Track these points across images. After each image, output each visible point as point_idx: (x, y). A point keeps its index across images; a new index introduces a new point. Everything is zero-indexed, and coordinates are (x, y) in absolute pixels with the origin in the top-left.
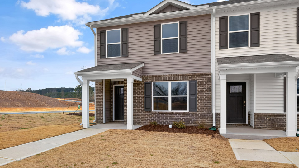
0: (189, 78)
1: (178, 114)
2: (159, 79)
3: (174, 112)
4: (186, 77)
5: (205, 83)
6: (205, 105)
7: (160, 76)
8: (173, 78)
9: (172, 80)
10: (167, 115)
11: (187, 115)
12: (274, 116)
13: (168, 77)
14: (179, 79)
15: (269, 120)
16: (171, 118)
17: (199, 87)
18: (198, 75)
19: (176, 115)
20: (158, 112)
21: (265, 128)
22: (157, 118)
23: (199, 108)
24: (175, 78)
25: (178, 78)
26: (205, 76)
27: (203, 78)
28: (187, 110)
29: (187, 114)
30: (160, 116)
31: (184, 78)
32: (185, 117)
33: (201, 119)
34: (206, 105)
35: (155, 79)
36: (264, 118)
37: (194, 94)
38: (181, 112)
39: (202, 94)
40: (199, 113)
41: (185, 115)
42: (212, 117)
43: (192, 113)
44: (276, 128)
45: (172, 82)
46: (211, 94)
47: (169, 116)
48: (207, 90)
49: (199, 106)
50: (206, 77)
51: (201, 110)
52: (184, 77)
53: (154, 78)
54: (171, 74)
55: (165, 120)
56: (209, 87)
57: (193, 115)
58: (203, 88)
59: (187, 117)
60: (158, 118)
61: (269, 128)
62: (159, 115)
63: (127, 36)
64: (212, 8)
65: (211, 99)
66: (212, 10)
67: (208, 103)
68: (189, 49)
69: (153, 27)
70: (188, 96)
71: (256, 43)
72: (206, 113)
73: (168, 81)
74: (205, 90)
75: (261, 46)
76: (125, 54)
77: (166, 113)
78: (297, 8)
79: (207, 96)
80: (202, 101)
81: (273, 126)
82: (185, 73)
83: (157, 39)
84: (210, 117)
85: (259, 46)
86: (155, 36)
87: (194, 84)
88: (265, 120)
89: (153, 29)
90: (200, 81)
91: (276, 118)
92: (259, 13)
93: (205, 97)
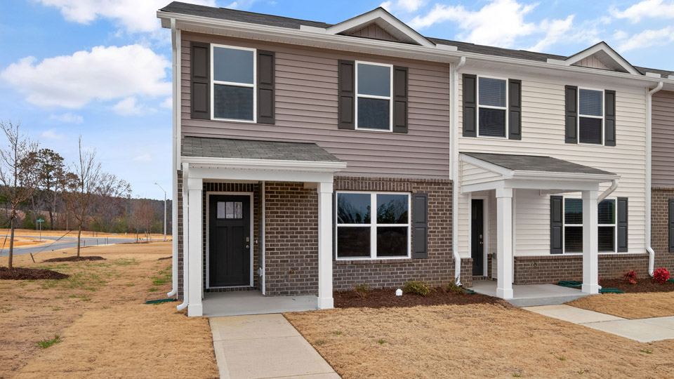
0: (414, 188)
1: (393, 263)
2: (352, 185)
3: (384, 260)
4: (407, 184)
5: (442, 200)
6: (441, 243)
7: (355, 180)
8: (383, 186)
9: (376, 191)
10: (369, 267)
11: (409, 265)
12: (541, 260)
13: (373, 183)
14: (394, 189)
15: (535, 268)
16: (377, 274)
17: (431, 207)
18: (429, 183)
19: (389, 266)
20: (352, 262)
21: (530, 281)
22: (348, 275)
23: (431, 250)
24: (387, 185)
25: (394, 186)
26: (441, 186)
27: (438, 188)
28: (406, 254)
29: (409, 263)
30: (354, 271)
31: (404, 186)
32: (405, 269)
33: (434, 272)
34: (443, 243)
35: (345, 185)
36: (529, 265)
37: (420, 223)
38: (398, 260)
39: (436, 221)
40: (430, 261)
41: (405, 266)
42: (454, 267)
43: (419, 262)
44: (543, 281)
45: (377, 195)
46: (451, 221)
47: (374, 270)
48: (444, 214)
49: (431, 247)
50: (443, 189)
51: (435, 254)
52: (404, 184)
53: (341, 182)
54: (379, 176)
55: (365, 278)
56: (448, 208)
57: (420, 265)
58: (438, 210)
59: (409, 269)
60: (351, 275)
61: (534, 281)
62: (351, 267)
63: (272, 71)
64: (461, 53)
65: (451, 231)
66: (460, 57)
67: (446, 239)
68: (410, 127)
69: (336, 63)
70: (409, 225)
71: (516, 134)
72: (442, 261)
73: (373, 190)
74: (442, 214)
75: (523, 140)
76: (267, 117)
77: (368, 264)
78: (566, 86)
79: (445, 226)
80: (435, 236)
81: (539, 278)
82: (406, 177)
83: (345, 93)
84: (450, 268)
85: (520, 139)
86: (340, 84)
87: (421, 200)
88: (530, 268)
89: (336, 69)
90: (433, 196)
91: (543, 264)
92: (521, 81)
93: (442, 228)
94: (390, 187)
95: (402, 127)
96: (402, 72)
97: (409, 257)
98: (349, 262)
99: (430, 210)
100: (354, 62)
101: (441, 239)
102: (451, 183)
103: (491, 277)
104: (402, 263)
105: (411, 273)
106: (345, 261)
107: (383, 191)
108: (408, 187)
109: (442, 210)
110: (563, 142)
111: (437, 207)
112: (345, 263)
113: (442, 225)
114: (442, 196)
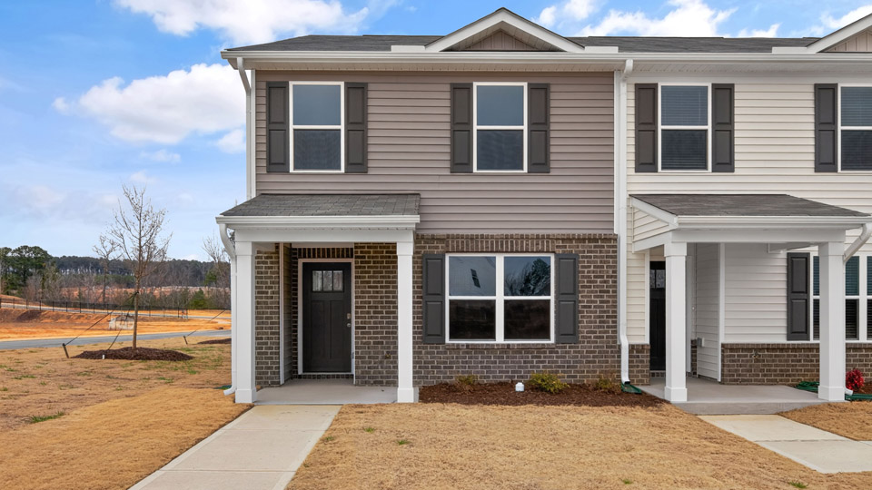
0: (558, 247)
1: (527, 349)
2: (467, 245)
3: (513, 345)
4: (547, 242)
5: (601, 262)
6: (600, 322)
7: (472, 238)
8: (512, 246)
9: (503, 252)
10: (492, 353)
11: (550, 352)
12: (768, 349)
13: (497, 242)
15: (757, 361)
16: (504, 362)
17: (583, 272)
18: (581, 240)
19: (520, 353)
20: (468, 345)
21: (748, 380)
22: (463, 362)
23: (584, 331)
24: (517, 245)
25: (527, 245)
26: (600, 243)
27: (595, 247)
28: (548, 337)
29: (551, 349)
30: (471, 358)
31: (543, 245)
32: (544, 357)
33: (589, 362)
34: (604, 322)
35: (458, 246)
36: (746, 356)
37: (568, 293)
38: (533, 344)
39: (592, 292)
40: (583, 347)
41: (545, 352)
42: (619, 357)
43: (565, 347)
44: (772, 380)
45: (505, 258)
46: (615, 292)
47: (499, 357)
48: (605, 282)
49: (585, 327)
50: (603, 247)
51: (590, 337)
52: (543, 242)
53: (453, 242)
54: (505, 232)
55: (486, 367)
56: (611, 273)
57: (566, 352)
58: (595, 277)
59: (550, 357)
60: (466, 362)
61: (756, 380)
62: (467, 353)
63: (364, 107)
64: (624, 55)
65: (615, 305)
66: (625, 61)
67: (608, 317)
68: (553, 165)
69: (447, 88)
70: (552, 298)
71: (725, 163)
72: (602, 347)
73: (497, 252)
74: (601, 282)
75: (737, 172)
76: (358, 164)
77: (491, 349)
78: (816, 85)
79: (605, 299)
80: (591, 312)
81: (765, 375)
82: (545, 232)
83: (460, 125)
84: (614, 357)
85: (733, 171)
86: (453, 115)
87: (570, 263)
88: (747, 361)
89: (448, 95)
90: (587, 257)
91: (771, 356)
92: (733, 85)
93: (601, 302)
94: (522, 246)
95: (541, 164)
96: (541, 92)
97: (552, 340)
98: (463, 345)
99: (583, 277)
100: (472, 85)
101: (600, 317)
102: (615, 239)
103: (695, 373)
104: (541, 349)
105: (553, 362)
106: (458, 345)
107: (512, 252)
108: (548, 246)
109: (602, 277)
110: (812, 172)
111: (594, 272)
112: (458, 347)
113: (602, 297)
114: (602, 257)
